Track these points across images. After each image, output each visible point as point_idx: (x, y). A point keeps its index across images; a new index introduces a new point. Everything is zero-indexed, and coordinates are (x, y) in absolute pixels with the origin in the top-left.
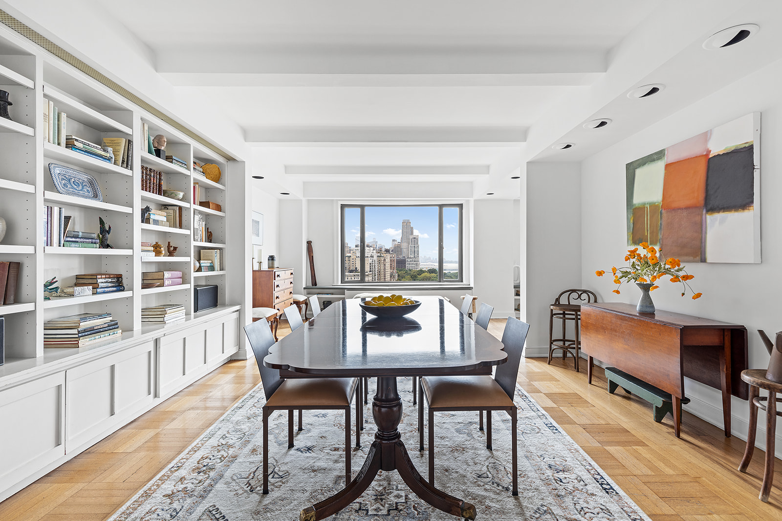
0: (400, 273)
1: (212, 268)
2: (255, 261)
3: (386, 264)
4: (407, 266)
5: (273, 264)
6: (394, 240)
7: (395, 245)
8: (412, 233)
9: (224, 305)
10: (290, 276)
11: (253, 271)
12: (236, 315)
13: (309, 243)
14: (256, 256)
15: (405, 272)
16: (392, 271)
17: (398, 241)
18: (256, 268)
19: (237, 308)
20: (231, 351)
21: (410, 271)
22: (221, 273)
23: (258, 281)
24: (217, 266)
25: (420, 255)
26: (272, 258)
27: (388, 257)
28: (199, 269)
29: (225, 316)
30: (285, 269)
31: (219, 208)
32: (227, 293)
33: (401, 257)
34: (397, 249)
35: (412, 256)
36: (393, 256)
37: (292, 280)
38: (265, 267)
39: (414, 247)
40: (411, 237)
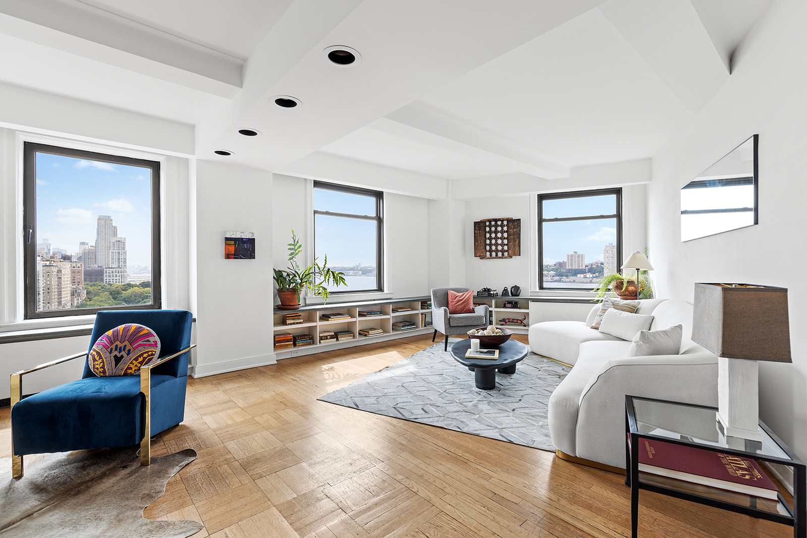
0: (91, 289)
3: (63, 277)
4: (105, 278)
6: (82, 244)
7: (85, 250)
8: (115, 234)
15: (100, 287)
16: (74, 287)
17: (90, 245)
21: (111, 285)
25: (128, 264)
27: (66, 267)
33: (95, 267)
34: (88, 255)
35: (115, 265)
36: (79, 265)
39: (119, 253)
40: (113, 240)
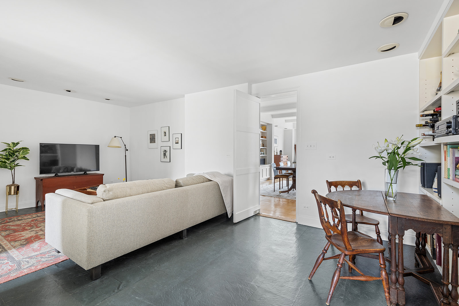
1: (264, 154)
2: (275, 152)
5: (281, 153)
9: (267, 164)
10: (287, 157)
11: (274, 155)
12: (269, 167)
13: (295, 145)
14: (275, 151)
18: (275, 154)
19: (270, 165)
20: (268, 177)
22: (266, 155)
23: (276, 158)
24: (265, 153)
26: (281, 151)
28: (261, 154)
29: (267, 167)
30: (285, 155)
31: (265, 138)
32: (267, 160)
37: (287, 159)
38: (279, 154)
